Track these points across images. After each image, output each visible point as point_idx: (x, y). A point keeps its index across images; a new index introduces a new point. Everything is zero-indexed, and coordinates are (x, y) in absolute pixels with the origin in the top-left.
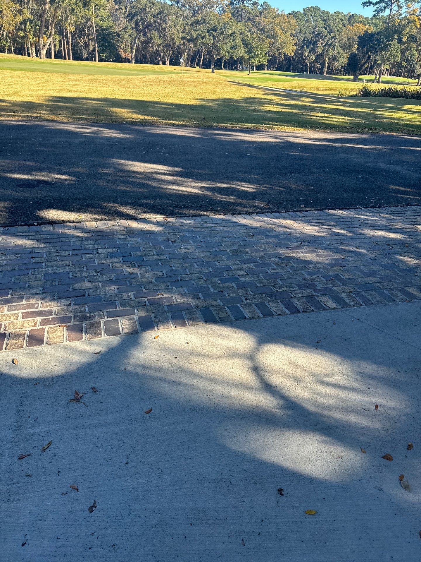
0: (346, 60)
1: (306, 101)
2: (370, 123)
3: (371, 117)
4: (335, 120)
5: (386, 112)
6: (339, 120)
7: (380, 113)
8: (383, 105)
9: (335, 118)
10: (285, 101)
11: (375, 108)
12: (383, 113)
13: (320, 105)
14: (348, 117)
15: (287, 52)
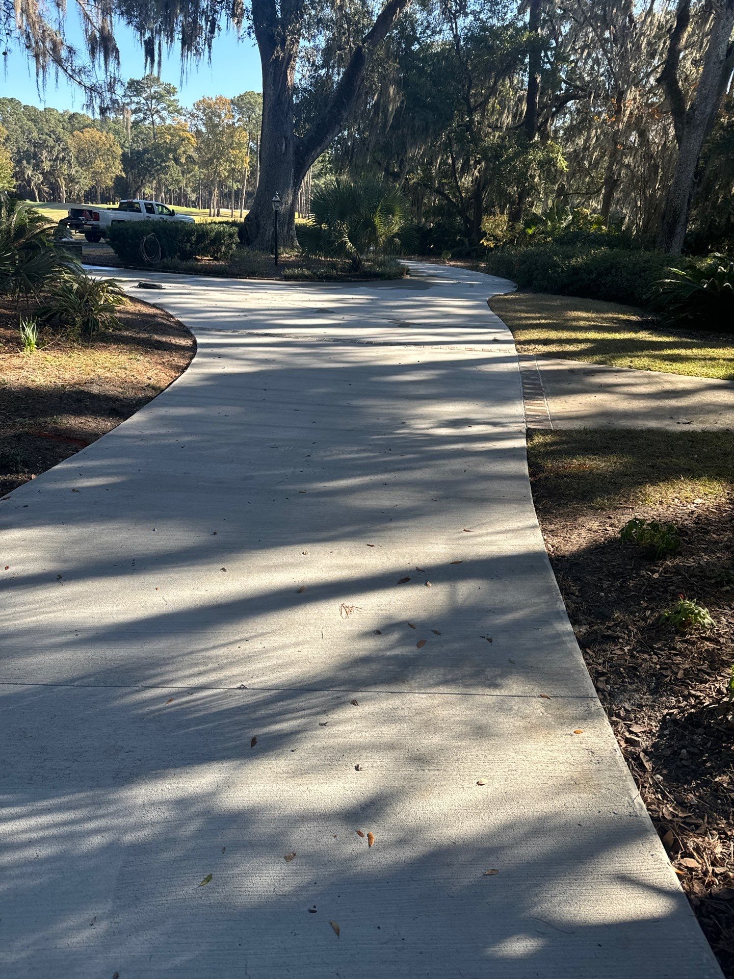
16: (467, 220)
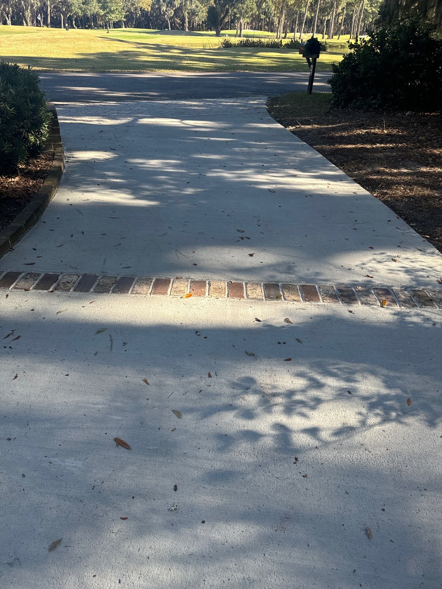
0: (205, 14)
1: (175, 53)
2: (230, 66)
3: (230, 62)
4: (202, 65)
5: (242, 58)
6: (205, 65)
7: (238, 59)
8: (241, 53)
9: (202, 64)
10: (157, 53)
11: (234, 55)
12: (240, 59)
13: (187, 55)
14: (212, 63)
15: (143, 7)
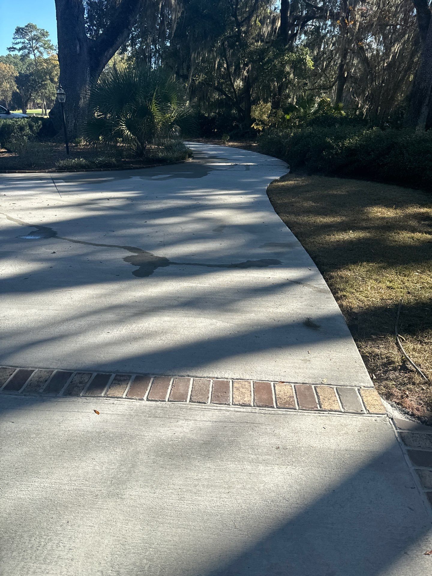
16: (240, 110)
